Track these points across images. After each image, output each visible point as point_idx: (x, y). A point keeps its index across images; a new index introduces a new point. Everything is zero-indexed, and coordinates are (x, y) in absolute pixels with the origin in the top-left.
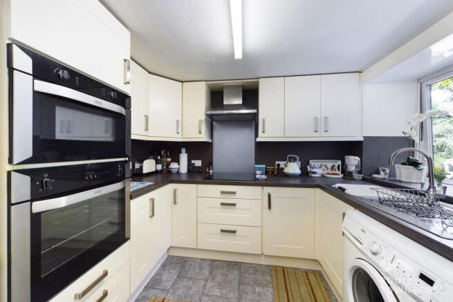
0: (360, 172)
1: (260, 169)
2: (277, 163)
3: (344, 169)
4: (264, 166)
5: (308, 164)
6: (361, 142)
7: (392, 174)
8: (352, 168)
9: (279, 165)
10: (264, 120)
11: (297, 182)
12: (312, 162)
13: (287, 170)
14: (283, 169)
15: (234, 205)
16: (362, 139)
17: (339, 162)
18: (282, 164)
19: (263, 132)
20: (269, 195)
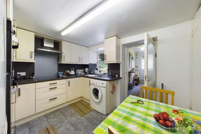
0: (88, 72)
1: (61, 74)
2: (66, 71)
3: (85, 72)
4: (62, 73)
5: (76, 71)
6: (88, 65)
7: (94, 72)
8: (87, 71)
9: (67, 72)
10: (64, 56)
11: (74, 76)
12: (77, 70)
13: (71, 73)
14: (69, 73)
15: (56, 88)
16: (88, 64)
17: (83, 70)
18: (68, 71)
19: (64, 60)
20: (69, 81)
